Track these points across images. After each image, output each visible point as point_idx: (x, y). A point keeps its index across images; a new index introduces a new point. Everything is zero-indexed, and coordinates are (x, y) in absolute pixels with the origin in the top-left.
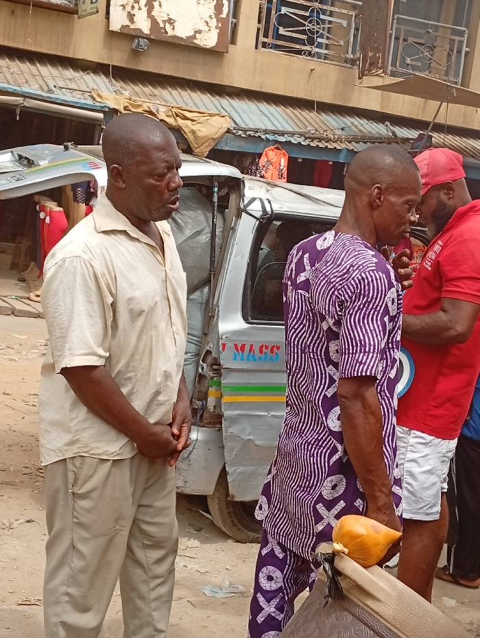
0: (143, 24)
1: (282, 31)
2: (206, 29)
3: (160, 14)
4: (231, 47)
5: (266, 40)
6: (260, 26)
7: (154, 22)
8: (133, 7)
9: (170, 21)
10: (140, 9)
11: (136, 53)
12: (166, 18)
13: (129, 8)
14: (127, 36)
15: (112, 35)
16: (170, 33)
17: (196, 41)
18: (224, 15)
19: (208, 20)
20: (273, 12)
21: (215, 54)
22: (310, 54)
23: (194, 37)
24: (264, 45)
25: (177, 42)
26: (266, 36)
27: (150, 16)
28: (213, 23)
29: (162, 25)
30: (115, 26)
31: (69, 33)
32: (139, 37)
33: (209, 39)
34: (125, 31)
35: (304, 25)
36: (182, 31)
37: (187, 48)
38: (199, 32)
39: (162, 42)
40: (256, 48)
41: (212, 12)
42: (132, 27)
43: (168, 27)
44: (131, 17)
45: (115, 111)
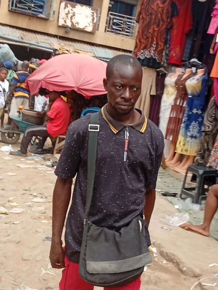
0: (69, 24)
1: (114, 27)
2: (88, 25)
3: (74, 21)
6: (106, 25)
7: (72, 23)
10: (68, 19)
11: (66, 33)
13: (65, 19)
14: (64, 27)
15: (59, 27)
16: (77, 27)
18: (95, 22)
19: (90, 23)
20: (111, 21)
22: (123, 34)
23: (85, 28)
24: (108, 31)
25: (79, 29)
26: (109, 28)
29: (75, 24)
30: (60, 24)
32: (67, 28)
33: (90, 29)
35: (121, 25)
36: (81, 26)
39: (74, 29)
40: (105, 32)
41: (91, 20)
42: (65, 24)
45: (57, 50)
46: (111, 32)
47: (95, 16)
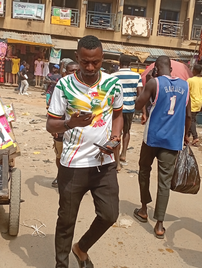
0: (130, 32)
1: (164, 31)
2: (145, 32)
3: (134, 30)
4: (151, 36)
5: (159, 33)
6: (158, 30)
7: (132, 32)
8: (128, 29)
9: (136, 31)
10: (129, 29)
11: (128, 39)
12: (135, 31)
13: (127, 29)
14: (126, 35)
15: (122, 35)
16: (136, 34)
17: (142, 35)
18: (149, 29)
19: (145, 30)
20: (161, 27)
21: (147, 38)
22: (171, 36)
23: (142, 34)
24: (159, 35)
25: (138, 36)
26: (160, 32)
27: (131, 30)
28: (146, 31)
29: (134, 32)
30: (123, 33)
31: (113, 36)
32: (129, 35)
33: (145, 35)
34: (126, 34)
35: (169, 29)
36: (139, 33)
37: (140, 37)
38: (143, 33)
39: (134, 36)
40: (157, 35)
41: (146, 28)
42: (127, 33)
43: (136, 33)
44: (127, 31)
45: (123, 53)
46: (162, 35)
47: (149, 24)
